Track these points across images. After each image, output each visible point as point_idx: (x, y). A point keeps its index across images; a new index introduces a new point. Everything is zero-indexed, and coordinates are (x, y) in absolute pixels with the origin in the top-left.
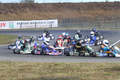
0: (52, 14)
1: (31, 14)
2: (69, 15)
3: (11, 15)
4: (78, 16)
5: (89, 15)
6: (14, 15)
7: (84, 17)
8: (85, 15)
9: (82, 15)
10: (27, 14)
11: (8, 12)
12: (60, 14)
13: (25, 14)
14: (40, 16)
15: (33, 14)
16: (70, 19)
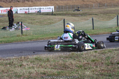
0: (61, 2)
1: (44, 2)
2: (74, 3)
3: (27, 3)
4: (82, 3)
5: (91, 3)
6: (30, 3)
7: (87, 4)
8: (88, 3)
9: (85, 3)
10: (41, 2)
11: (25, 1)
12: (68, 2)
13: (39, 2)
14: (51, 3)
15: (45, 2)
16: (74, 6)
